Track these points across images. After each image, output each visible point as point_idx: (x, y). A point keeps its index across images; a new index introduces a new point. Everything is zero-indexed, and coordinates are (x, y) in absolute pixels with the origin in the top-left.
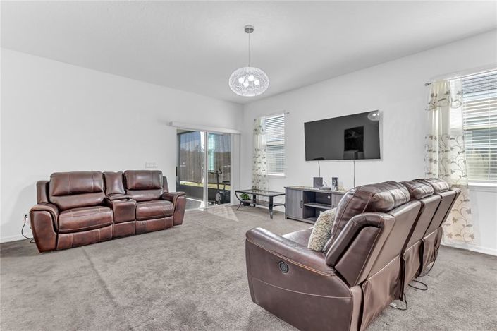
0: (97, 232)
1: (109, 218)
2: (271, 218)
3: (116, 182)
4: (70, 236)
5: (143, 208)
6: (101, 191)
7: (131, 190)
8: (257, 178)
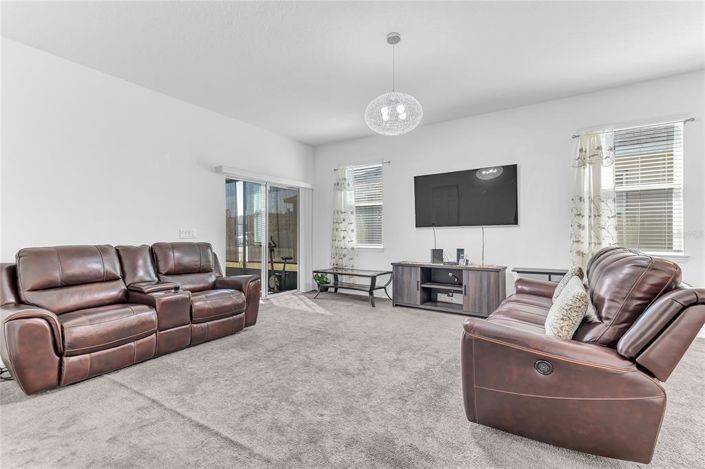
0: (131, 347)
1: (152, 322)
2: (373, 306)
3: (140, 262)
4: (86, 360)
5: (201, 302)
6: (118, 279)
7: (167, 274)
8: (338, 253)
